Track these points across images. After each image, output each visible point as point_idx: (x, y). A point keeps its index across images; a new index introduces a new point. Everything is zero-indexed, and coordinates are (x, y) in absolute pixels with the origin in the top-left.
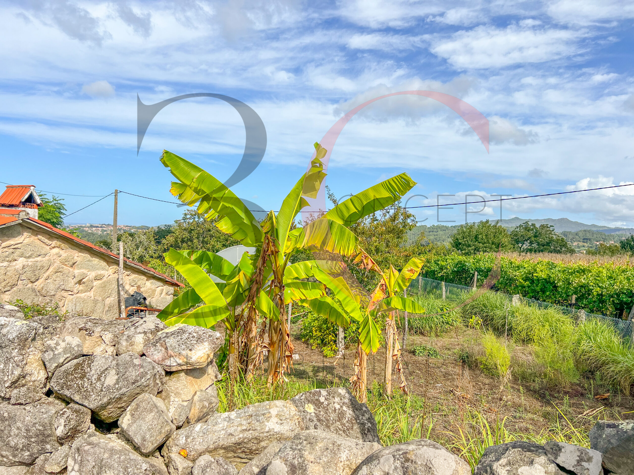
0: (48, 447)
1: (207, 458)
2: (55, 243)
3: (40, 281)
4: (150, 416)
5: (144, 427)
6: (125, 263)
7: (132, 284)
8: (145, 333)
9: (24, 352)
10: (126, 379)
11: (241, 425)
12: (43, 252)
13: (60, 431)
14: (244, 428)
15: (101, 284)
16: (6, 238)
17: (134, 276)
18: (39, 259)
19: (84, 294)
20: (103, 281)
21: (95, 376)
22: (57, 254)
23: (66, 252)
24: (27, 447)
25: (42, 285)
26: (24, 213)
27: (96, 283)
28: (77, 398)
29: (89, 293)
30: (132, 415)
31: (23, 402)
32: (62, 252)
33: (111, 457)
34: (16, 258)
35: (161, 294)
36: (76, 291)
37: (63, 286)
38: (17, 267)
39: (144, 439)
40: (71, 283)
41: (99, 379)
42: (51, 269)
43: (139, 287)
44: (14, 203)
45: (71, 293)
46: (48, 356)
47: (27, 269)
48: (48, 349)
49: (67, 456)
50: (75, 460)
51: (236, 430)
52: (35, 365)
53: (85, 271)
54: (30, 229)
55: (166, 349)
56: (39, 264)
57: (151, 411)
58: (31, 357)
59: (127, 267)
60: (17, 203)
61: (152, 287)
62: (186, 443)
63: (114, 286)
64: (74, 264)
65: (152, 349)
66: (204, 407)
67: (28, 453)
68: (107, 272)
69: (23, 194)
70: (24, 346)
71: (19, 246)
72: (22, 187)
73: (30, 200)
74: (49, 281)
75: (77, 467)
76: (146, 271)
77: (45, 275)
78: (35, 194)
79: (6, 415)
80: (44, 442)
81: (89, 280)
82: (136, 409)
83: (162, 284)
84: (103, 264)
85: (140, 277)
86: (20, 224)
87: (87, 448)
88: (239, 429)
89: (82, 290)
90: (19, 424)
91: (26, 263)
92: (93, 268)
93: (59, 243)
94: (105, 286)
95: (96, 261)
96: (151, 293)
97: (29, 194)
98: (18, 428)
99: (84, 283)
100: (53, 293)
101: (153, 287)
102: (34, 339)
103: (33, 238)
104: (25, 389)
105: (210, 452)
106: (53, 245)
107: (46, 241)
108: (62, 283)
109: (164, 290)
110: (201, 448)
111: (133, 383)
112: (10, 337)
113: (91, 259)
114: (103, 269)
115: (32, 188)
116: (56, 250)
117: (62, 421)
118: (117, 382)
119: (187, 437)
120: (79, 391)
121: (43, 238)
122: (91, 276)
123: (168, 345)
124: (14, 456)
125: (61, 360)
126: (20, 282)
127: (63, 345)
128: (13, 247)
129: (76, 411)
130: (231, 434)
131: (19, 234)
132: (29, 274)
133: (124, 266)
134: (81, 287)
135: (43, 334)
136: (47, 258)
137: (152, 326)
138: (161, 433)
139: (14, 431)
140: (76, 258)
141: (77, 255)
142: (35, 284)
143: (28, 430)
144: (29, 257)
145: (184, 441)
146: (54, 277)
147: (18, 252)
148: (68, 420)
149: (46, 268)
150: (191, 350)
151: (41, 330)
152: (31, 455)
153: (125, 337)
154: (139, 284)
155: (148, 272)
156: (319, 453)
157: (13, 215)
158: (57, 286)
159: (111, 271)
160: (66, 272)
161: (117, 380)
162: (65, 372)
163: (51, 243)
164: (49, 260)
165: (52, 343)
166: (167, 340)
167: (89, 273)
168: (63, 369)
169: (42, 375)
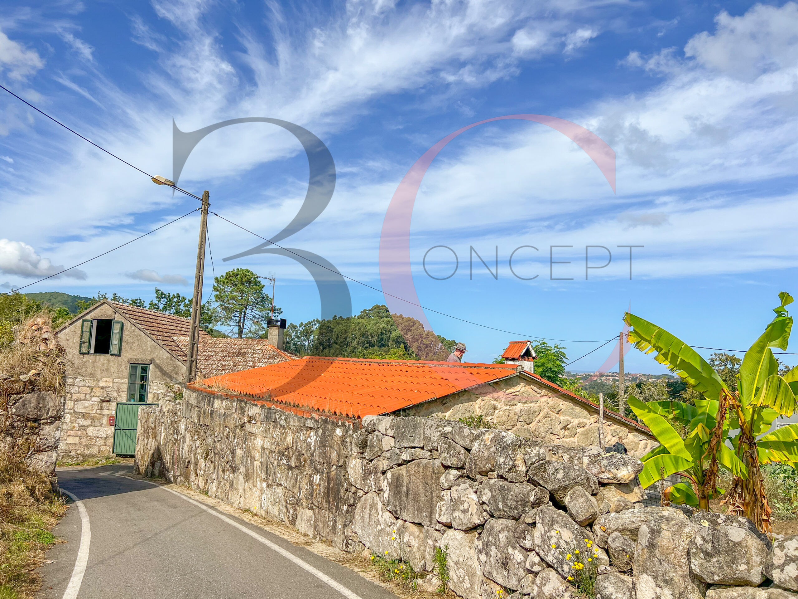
0: (527, 509)
1: (617, 534)
2: (543, 392)
3: (534, 423)
4: (581, 500)
5: (578, 506)
6: (605, 413)
7: (614, 435)
8: (590, 456)
9: (514, 453)
10: (569, 476)
11: (640, 517)
12: (535, 399)
13: (532, 499)
14: (643, 519)
15: (584, 431)
16: (509, 387)
17: (615, 427)
18: (532, 405)
19: (569, 439)
20: (585, 428)
21: (552, 472)
22: (545, 401)
23: (552, 400)
24: (516, 508)
25: (535, 428)
26: (520, 367)
27: (579, 430)
28: (541, 482)
29: (573, 439)
30: (571, 497)
31: (514, 481)
32: (549, 400)
33: (558, 517)
34: (516, 403)
35: (646, 448)
36: (562, 436)
37: (551, 430)
38: (516, 410)
39: (577, 512)
40: (557, 428)
41: (553, 474)
42: (541, 414)
43: (620, 438)
44: (515, 357)
45: (557, 437)
46: (527, 457)
47: (523, 413)
48: (527, 453)
49: (535, 514)
50: (540, 517)
51: (636, 520)
52: (520, 461)
53: (569, 418)
54: (525, 379)
55: (601, 467)
56: (532, 409)
57: (582, 497)
58: (518, 456)
59: (606, 417)
60: (517, 357)
61: (634, 440)
62: (605, 523)
63: (595, 434)
64: (559, 411)
65: (592, 466)
66: (620, 505)
67: (516, 512)
68: (588, 421)
69: (521, 350)
70: (515, 449)
71: (517, 393)
72: (521, 342)
73: (527, 353)
74: (540, 424)
75: (541, 521)
76: (627, 422)
77: (537, 419)
78: (531, 348)
79: (506, 487)
80: (524, 506)
81: (573, 427)
82: (573, 494)
83: (646, 438)
84: (585, 413)
85: (622, 428)
86: (518, 376)
87: (545, 510)
88: (639, 519)
89: (567, 435)
90: (512, 493)
91: (523, 408)
92: (576, 416)
93: (547, 392)
94: (587, 434)
95: (578, 409)
96: (634, 445)
97: (526, 348)
98: (512, 495)
99: (568, 429)
100: (543, 435)
101: (636, 440)
102: (520, 447)
103: (527, 387)
104: (515, 474)
105: (620, 531)
106: (542, 394)
107: (537, 390)
108: (550, 427)
109: (649, 445)
110: (614, 527)
111: (573, 480)
112: (508, 443)
113: (574, 407)
114: (585, 418)
115: (529, 343)
116: (544, 399)
117: (533, 493)
118: (564, 477)
119: (605, 519)
120: (542, 479)
121: (535, 388)
122: (574, 423)
123: (602, 464)
124: (510, 512)
125: (534, 460)
126: (519, 423)
127: (535, 452)
128: (513, 394)
129: (541, 489)
130: (633, 522)
131: (518, 384)
132: (525, 417)
133: (604, 416)
134: (566, 433)
135: (524, 445)
136: (538, 404)
137: (596, 453)
138: (588, 511)
139: (510, 497)
140: (561, 405)
141: (561, 403)
142: (530, 426)
143: (516, 497)
144: (525, 403)
145: (603, 521)
146: (544, 421)
147: (517, 398)
148: (536, 493)
149: (537, 413)
150: (617, 470)
151: (524, 442)
152: (518, 513)
153: (576, 458)
154: (620, 435)
155: (630, 423)
156: (671, 526)
157: (513, 369)
158: (546, 430)
159: (592, 420)
160: (553, 417)
161: (563, 476)
162: (535, 467)
163: (540, 391)
164: (540, 406)
165: (529, 450)
166: (602, 461)
167: (572, 420)
168: (534, 465)
169: (524, 469)
